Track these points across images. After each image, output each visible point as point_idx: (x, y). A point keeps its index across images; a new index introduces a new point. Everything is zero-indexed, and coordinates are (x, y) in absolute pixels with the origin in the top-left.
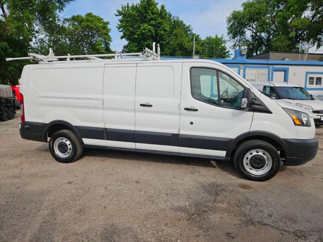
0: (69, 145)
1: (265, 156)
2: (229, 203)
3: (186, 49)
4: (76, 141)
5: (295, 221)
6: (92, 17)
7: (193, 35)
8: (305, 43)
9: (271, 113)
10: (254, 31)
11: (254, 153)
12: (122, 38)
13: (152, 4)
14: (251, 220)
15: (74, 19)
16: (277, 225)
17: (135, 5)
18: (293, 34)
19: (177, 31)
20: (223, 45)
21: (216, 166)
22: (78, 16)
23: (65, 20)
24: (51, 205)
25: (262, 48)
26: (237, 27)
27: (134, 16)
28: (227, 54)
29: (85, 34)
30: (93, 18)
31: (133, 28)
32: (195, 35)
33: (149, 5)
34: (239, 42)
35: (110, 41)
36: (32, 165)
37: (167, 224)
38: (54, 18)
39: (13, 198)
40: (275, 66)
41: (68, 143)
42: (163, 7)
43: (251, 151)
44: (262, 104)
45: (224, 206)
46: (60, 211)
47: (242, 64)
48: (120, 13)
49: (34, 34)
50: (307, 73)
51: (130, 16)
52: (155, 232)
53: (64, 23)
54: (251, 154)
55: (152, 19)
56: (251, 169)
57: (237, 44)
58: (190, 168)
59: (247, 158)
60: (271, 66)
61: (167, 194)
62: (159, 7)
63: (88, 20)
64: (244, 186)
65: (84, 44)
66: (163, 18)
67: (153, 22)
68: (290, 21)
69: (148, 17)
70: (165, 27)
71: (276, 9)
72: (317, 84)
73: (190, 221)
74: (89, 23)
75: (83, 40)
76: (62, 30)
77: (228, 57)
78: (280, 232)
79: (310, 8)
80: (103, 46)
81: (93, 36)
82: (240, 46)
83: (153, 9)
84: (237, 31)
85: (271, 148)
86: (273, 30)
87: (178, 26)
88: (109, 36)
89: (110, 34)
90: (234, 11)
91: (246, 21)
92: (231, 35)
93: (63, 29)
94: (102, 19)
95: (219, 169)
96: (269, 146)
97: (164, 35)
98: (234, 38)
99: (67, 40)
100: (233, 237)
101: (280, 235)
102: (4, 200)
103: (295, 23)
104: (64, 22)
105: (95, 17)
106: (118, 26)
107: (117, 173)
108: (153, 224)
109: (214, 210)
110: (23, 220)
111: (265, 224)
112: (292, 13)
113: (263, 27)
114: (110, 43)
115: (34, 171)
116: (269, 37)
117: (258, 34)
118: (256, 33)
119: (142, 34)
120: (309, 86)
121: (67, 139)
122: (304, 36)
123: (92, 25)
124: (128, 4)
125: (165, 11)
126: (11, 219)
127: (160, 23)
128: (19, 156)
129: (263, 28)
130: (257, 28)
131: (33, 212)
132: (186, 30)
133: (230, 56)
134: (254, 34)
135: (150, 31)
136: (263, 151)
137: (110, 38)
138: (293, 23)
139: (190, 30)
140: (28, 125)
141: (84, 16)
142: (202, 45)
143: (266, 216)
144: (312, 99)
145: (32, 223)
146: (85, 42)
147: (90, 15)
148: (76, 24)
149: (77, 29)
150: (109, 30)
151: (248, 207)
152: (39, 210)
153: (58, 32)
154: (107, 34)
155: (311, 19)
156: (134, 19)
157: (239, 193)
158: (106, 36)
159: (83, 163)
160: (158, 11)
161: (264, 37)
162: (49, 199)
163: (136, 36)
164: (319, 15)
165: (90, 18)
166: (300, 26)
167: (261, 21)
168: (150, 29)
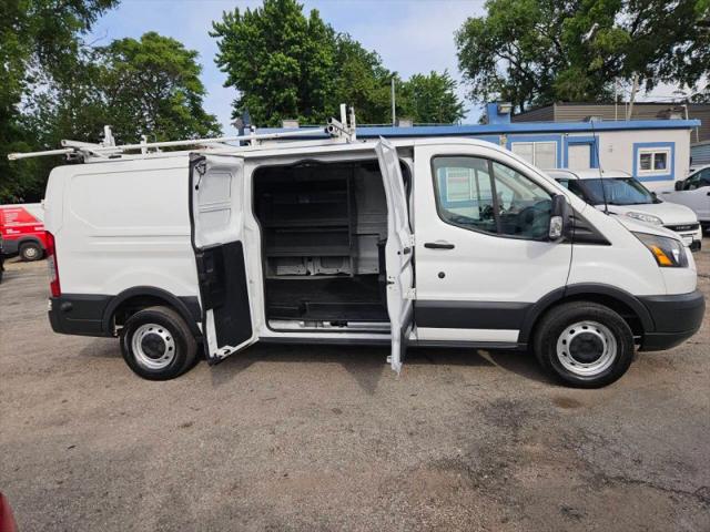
0: (168, 339)
1: (599, 335)
2: (546, 443)
3: (371, 103)
4: (185, 330)
5: (692, 470)
6: (157, 41)
7: (384, 72)
8: (622, 80)
9: (609, 244)
10: (514, 59)
11: (579, 330)
12: (227, 85)
13: (291, 9)
14: (602, 475)
15: (116, 47)
16: (657, 481)
17: (252, 11)
18: (597, 63)
19: (350, 65)
20: (448, 92)
21: (493, 362)
22: (126, 40)
23: (97, 50)
24: (162, 481)
25: (533, 97)
26: (479, 53)
27: (253, 35)
28: (458, 111)
29: (142, 80)
30: (160, 44)
31: (253, 63)
32: (388, 71)
33: (282, 11)
34: (485, 84)
35: (202, 93)
36: (85, 391)
37: (432, 500)
38: (74, 48)
39: (71, 472)
40: (571, 135)
41: (164, 335)
42: (314, 14)
43: (572, 327)
44: (588, 227)
45: (538, 448)
46: (190, 492)
47: (503, 133)
48: (221, 31)
49: (25, 85)
50: (636, 146)
51: (243, 35)
52: (414, 520)
53: (94, 58)
54: (572, 332)
55: (293, 42)
56: (573, 364)
57: (479, 89)
58: (440, 371)
59: (564, 342)
60: (563, 135)
61: (411, 434)
62: (306, 14)
63: (149, 50)
64: (565, 403)
65: (143, 102)
66: (316, 38)
67: (296, 48)
68: (589, 35)
69: (284, 36)
70: (322, 57)
71: (557, 10)
72: (657, 167)
73: (478, 490)
74: (153, 56)
75: (139, 94)
76: (90, 74)
77: (461, 116)
78: (667, 495)
79: (627, 8)
80: (186, 105)
81: (162, 84)
82: (485, 94)
83: (294, 20)
84: (478, 61)
85: (613, 319)
86: (552, 55)
87: (350, 54)
88: (199, 82)
89: (200, 77)
90: (469, 19)
91: (496, 40)
92: (466, 70)
93: (91, 69)
94: (182, 46)
95: (500, 367)
96: (608, 313)
97: (321, 75)
98: (472, 76)
99: (103, 94)
100: (577, 516)
101: (671, 502)
102: (51, 478)
103: (602, 40)
104: (93, 55)
105: (165, 41)
106: (218, 59)
107: (285, 394)
108: (402, 502)
109: (522, 460)
110: (111, 520)
111: (632, 482)
112: (593, 19)
113: (531, 51)
114: (203, 97)
115: (94, 405)
116: (546, 70)
117: (523, 65)
118: (518, 64)
119: (273, 75)
120: (641, 173)
121: (161, 328)
122: (619, 66)
123: (158, 60)
124: (237, 10)
125: (320, 22)
126: (83, 522)
127: (311, 50)
128: (48, 372)
129: (532, 53)
130: (519, 53)
131: (128, 500)
132: (369, 61)
133: (465, 115)
134: (513, 66)
135: (290, 68)
136: (596, 324)
137: (201, 87)
138: (596, 41)
139: (375, 63)
140: (69, 301)
141: (138, 40)
142: (405, 94)
143: (630, 463)
144: (656, 201)
145: (135, 526)
146: (145, 98)
147: (151, 37)
148: (122, 58)
149: (123, 70)
150: (197, 70)
151: (589, 447)
152: (141, 496)
153: (82, 79)
154: (194, 79)
155: (630, 30)
156: (253, 43)
157: (559, 418)
158: (192, 84)
159: (202, 378)
160: (305, 23)
161: (536, 72)
162: (154, 468)
163: (260, 81)
164: (646, 22)
165: (154, 45)
166: (612, 47)
167: (528, 38)
168: (289, 63)
